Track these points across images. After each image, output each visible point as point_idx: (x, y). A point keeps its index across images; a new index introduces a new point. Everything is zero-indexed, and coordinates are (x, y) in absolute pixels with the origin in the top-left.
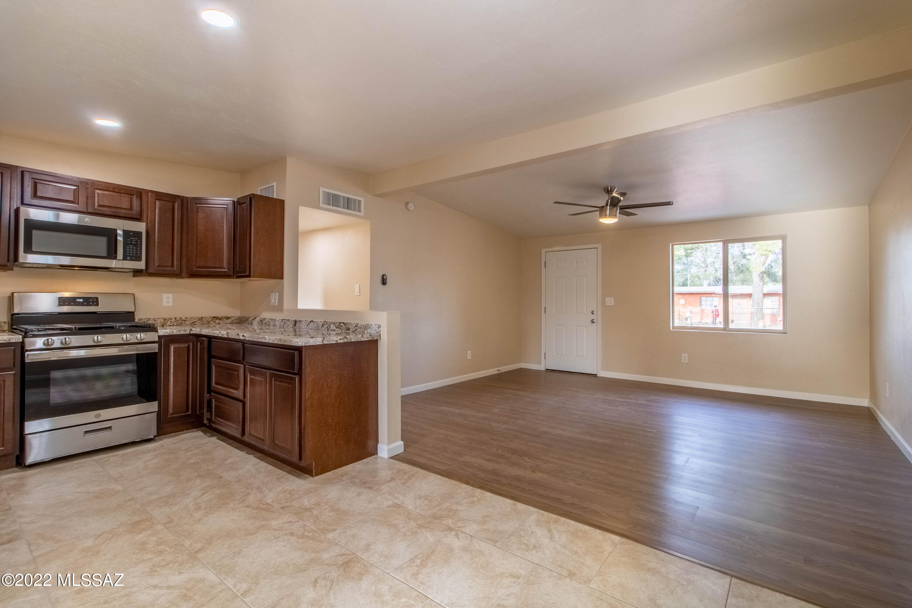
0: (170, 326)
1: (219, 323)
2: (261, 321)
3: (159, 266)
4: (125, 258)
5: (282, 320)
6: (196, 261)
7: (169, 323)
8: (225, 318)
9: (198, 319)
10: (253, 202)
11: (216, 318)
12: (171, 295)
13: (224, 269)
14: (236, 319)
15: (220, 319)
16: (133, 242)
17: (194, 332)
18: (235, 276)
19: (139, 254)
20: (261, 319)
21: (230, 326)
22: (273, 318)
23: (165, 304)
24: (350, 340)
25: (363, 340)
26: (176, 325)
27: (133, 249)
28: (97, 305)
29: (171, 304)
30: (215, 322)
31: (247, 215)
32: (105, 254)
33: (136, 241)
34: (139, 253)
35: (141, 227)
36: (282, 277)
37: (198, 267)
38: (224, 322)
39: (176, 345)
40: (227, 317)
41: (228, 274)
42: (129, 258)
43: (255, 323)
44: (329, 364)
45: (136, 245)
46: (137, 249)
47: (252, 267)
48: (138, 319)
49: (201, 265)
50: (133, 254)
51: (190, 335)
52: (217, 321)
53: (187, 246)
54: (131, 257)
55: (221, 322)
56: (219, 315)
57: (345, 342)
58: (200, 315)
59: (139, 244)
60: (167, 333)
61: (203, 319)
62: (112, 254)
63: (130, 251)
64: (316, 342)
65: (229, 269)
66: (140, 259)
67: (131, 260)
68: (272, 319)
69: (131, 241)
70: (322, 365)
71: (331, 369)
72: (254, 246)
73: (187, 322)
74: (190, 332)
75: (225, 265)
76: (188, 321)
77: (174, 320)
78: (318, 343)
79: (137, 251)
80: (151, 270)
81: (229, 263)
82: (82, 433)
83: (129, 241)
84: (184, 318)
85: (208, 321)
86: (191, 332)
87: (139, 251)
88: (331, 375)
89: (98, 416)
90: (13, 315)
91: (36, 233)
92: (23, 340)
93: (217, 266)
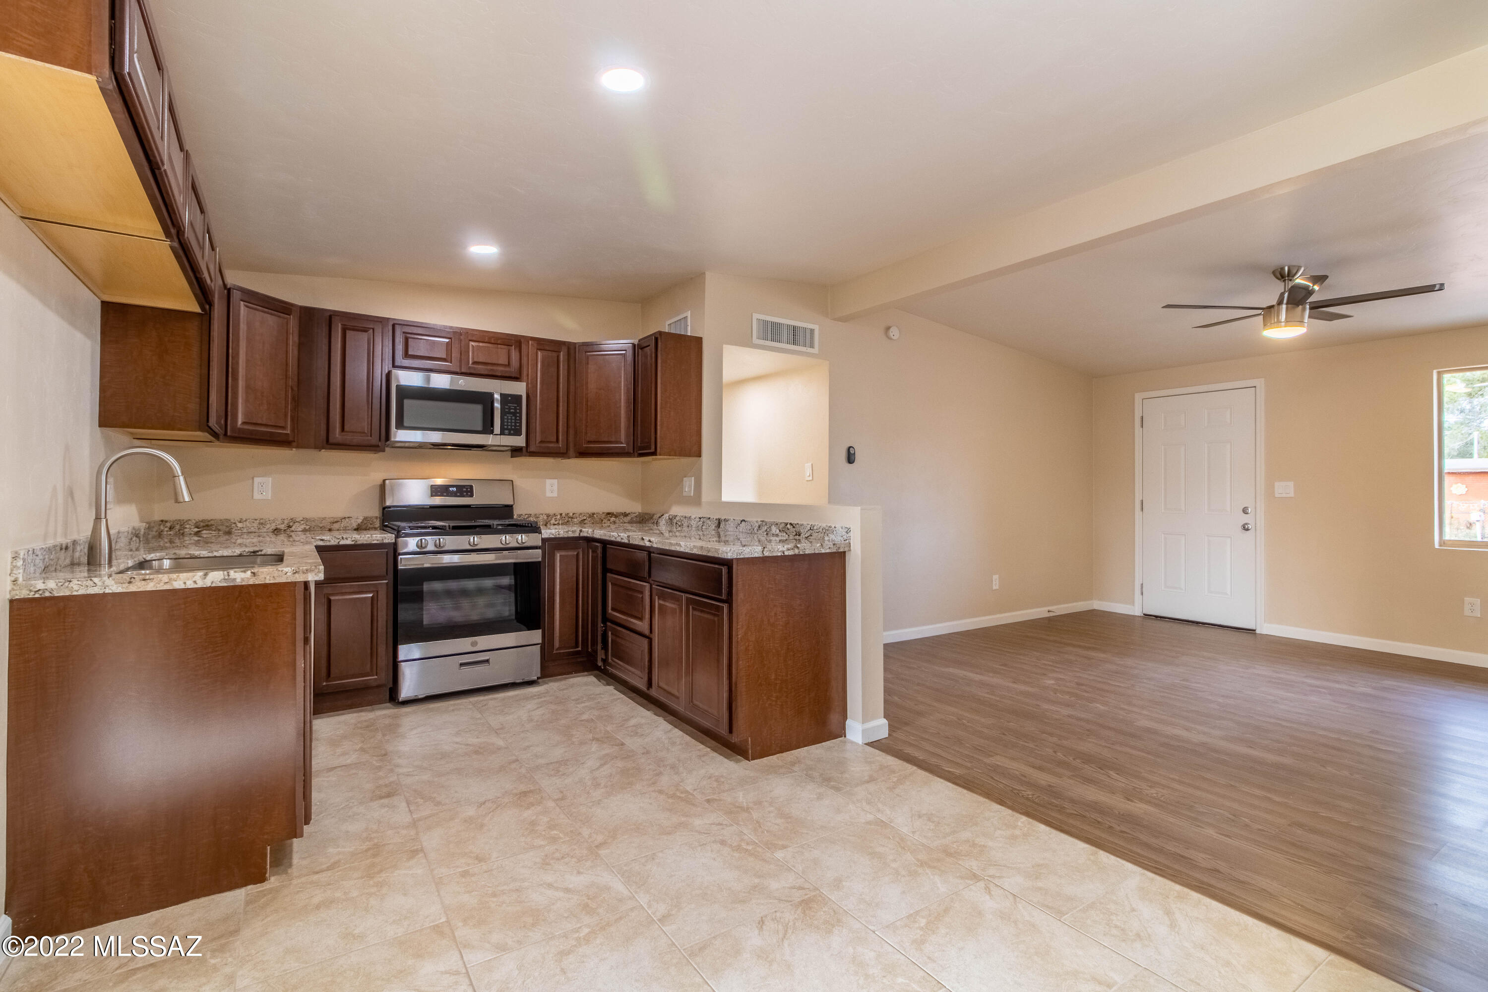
0: (554, 525)
1: (614, 522)
2: (671, 520)
3: (541, 442)
4: (502, 433)
5: (700, 518)
6: (586, 433)
7: (553, 521)
8: (622, 515)
9: (588, 515)
10: (659, 344)
11: (610, 515)
12: (555, 481)
13: (622, 443)
14: (636, 517)
15: (616, 516)
16: (512, 411)
17: (585, 535)
18: (636, 454)
19: (518, 426)
20: (671, 517)
21: (628, 526)
22: (687, 515)
23: (549, 494)
24: (803, 552)
25: (823, 551)
26: (562, 524)
27: (511, 419)
28: (472, 496)
29: (555, 494)
30: (609, 520)
31: (651, 365)
32: (480, 428)
33: (515, 409)
34: (518, 424)
35: (519, 388)
36: (699, 455)
37: (589, 442)
38: (622, 520)
39: (564, 553)
40: (625, 513)
41: (626, 451)
42: (507, 431)
43: (662, 522)
44: (772, 588)
45: (514, 414)
46: (516, 419)
47: (659, 440)
48: (518, 515)
49: (592, 439)
50: (512, 426)
51: (580, 538)
52: (613, 519)
53: (575, 412)
54: (510, 430)
55: (617, 520)
56: (614, 510)
57: (795, 555)
58: (591, 511)
59: (518, 413)
60: (553, 534)
61: (595, 516)
62: (488, 428)
63: (508, 422)
64: (753, 552)
65: (628, 444)
66: (520, 434)
67: (510, 434)
68: (685, 517)
69: (510, 409)
70: (760, 588)
71: (774, 597)
72: (661, 408)
73: (575, 520)
74: (580, 534)
75: (623, 438)
76: (576, 518)
77: (559, 516)
78: (756, 555)
79: (515, 423)
80: (532, 448)
81: (627, 436)
82: (458, 666)
83: (507, 409)
84: (571, 515)
85: (601, 518)
86: (582, 535)
87: (518, 423)
88: (775, 606)
89: (474, 644)
90: (384, 509)
91: (407, 402)
92: (396, 540)
93: (613, 440)
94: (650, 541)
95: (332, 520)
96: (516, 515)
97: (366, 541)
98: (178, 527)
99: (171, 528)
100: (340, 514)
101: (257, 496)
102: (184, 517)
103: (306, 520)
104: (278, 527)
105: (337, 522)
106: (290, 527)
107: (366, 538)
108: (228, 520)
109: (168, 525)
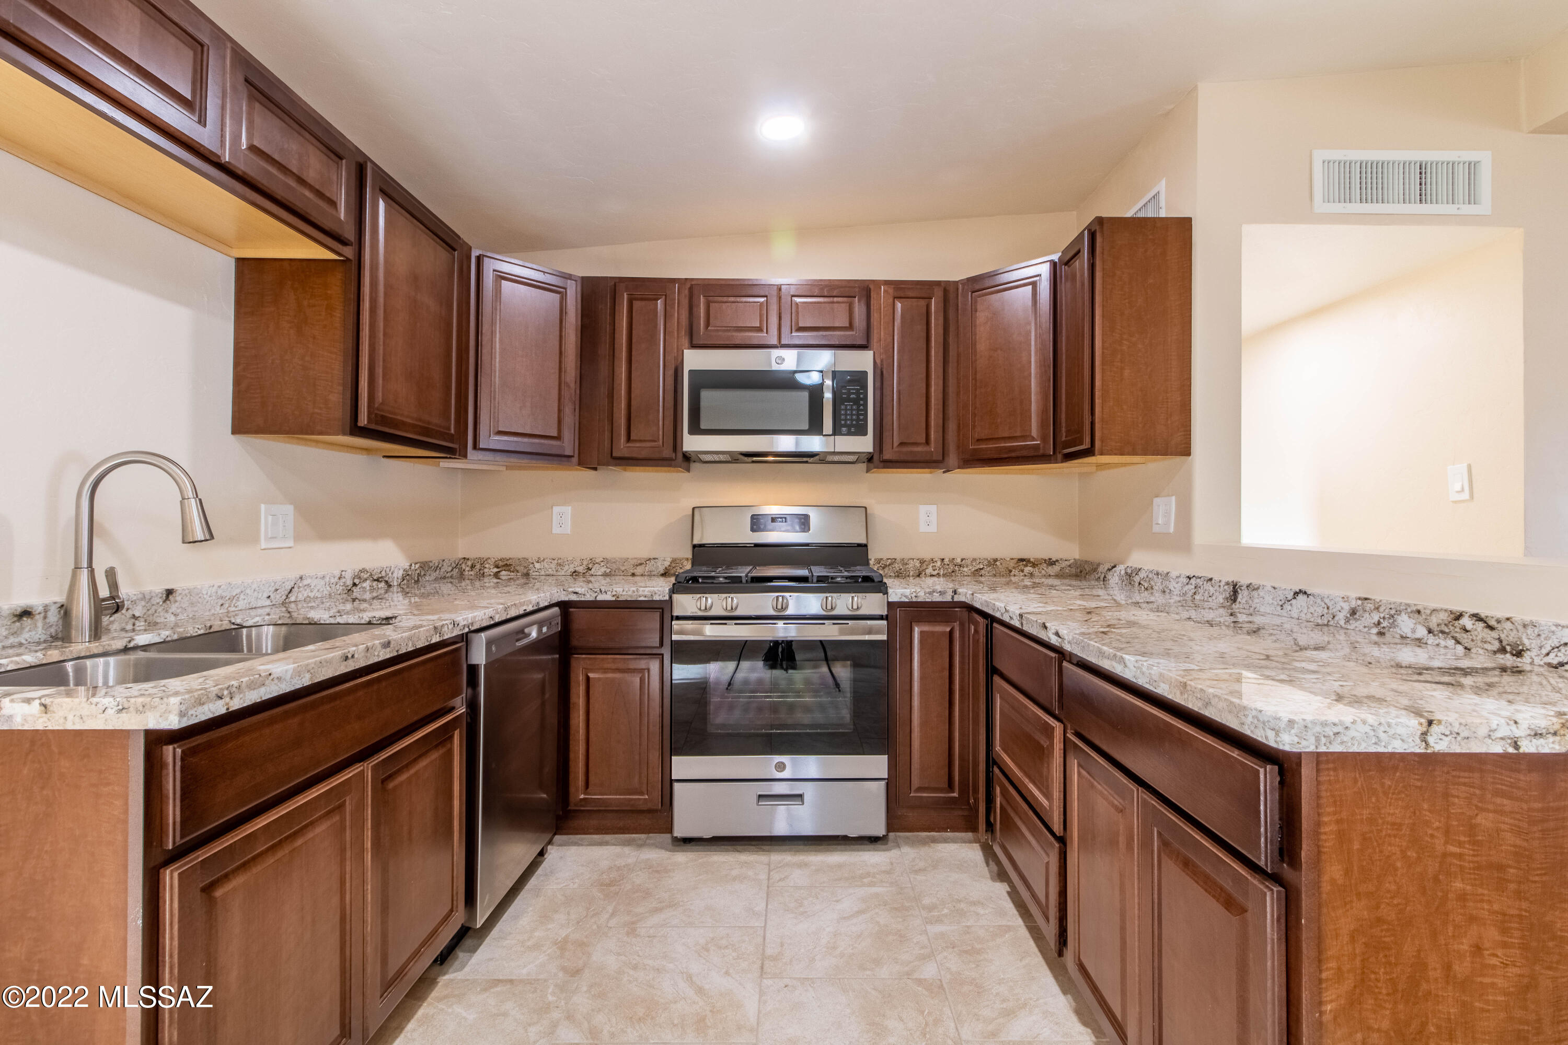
0: (932, 576)
1: (1032, 575)
2: (1130, 576)
3: (902, 444)
4: (836, 432)
5: (1189, 578)
6: (974, 427)
7: (929, 571)
8: (1045, 562)
9: (986, 562)
10: (1099, 240)
11: (1024, 563)
12: (933, 508)
13: (1033, 439)
14: (1070, 566)
15: (1034, 565)
16: (852, 396)
17: (962, 599)
18: (1059, 456)
19: (861, 420)
20: (1129, 571)
21: (1056, 582)
22: (1160, 570)
23: (923, 528)
26: (944, 575)
27: (852, 410)
28: (808, 528)
29: (933, 528)
30: (1022, 571)
31: (1083, 285)
32: (806, 426)
33: (858, 393)
34: (861, 417)
35: (863, 361)
36: (1186, 451)
37: (978, 440)
38: (1043, 572)
39: (926, 628)
40: (1050, 559)
41: (1041, 452)
42: (844, 429)
43: (1114, 579)
45: (856, 402)
46: (858, 410)
47: (1098, 426)
48: (875, 560)
49: (983, 436)
50: (852, 420)
51: (954, 604)
52: (1028, 569)
53: (958, 394)
54: (849, 427)
55: (1036, 571)
56: (1031, 555)
58: (991, 555)
59: (862, 399)
60: (907, 596)
61: (998, 563)
62: (815, 427)
63: (846, 415)
65: (1044, 438)
66: (864, 433)
67: (849, 434)
68: (1158, 574)
69: (849, 393)
72: (1103, 364)
73: (965, 569)
74: (953, 597)
75: (1034, 433)
76: (967, 567)
77: (939, 563)
79: (858, 415)
80: (887, 455)
81: (1043, 424)
82: (755, 798)
83: (845, 394)
84: (959, 560)
85: (1007, 568)
86: (956, 599)
87: (862, 415)
89: (780, 766)
90: (694, 546)
91: (707, 396)
92: (671, 597)
93: (1018, 434)
94: (1057, 634)
95: (635, 561)
96: (873, 560)
97: (631, 596)
98: (478, 566)
99: (473, 567)
100: (644, 554)
101: (556, 530)
102: (484, 555)
103: (606, 560)
104: (577, 569)
105: (641, 564)
106: (589, 569)
107: (630, 593)
108: (526, 559)
109: (469, 563)
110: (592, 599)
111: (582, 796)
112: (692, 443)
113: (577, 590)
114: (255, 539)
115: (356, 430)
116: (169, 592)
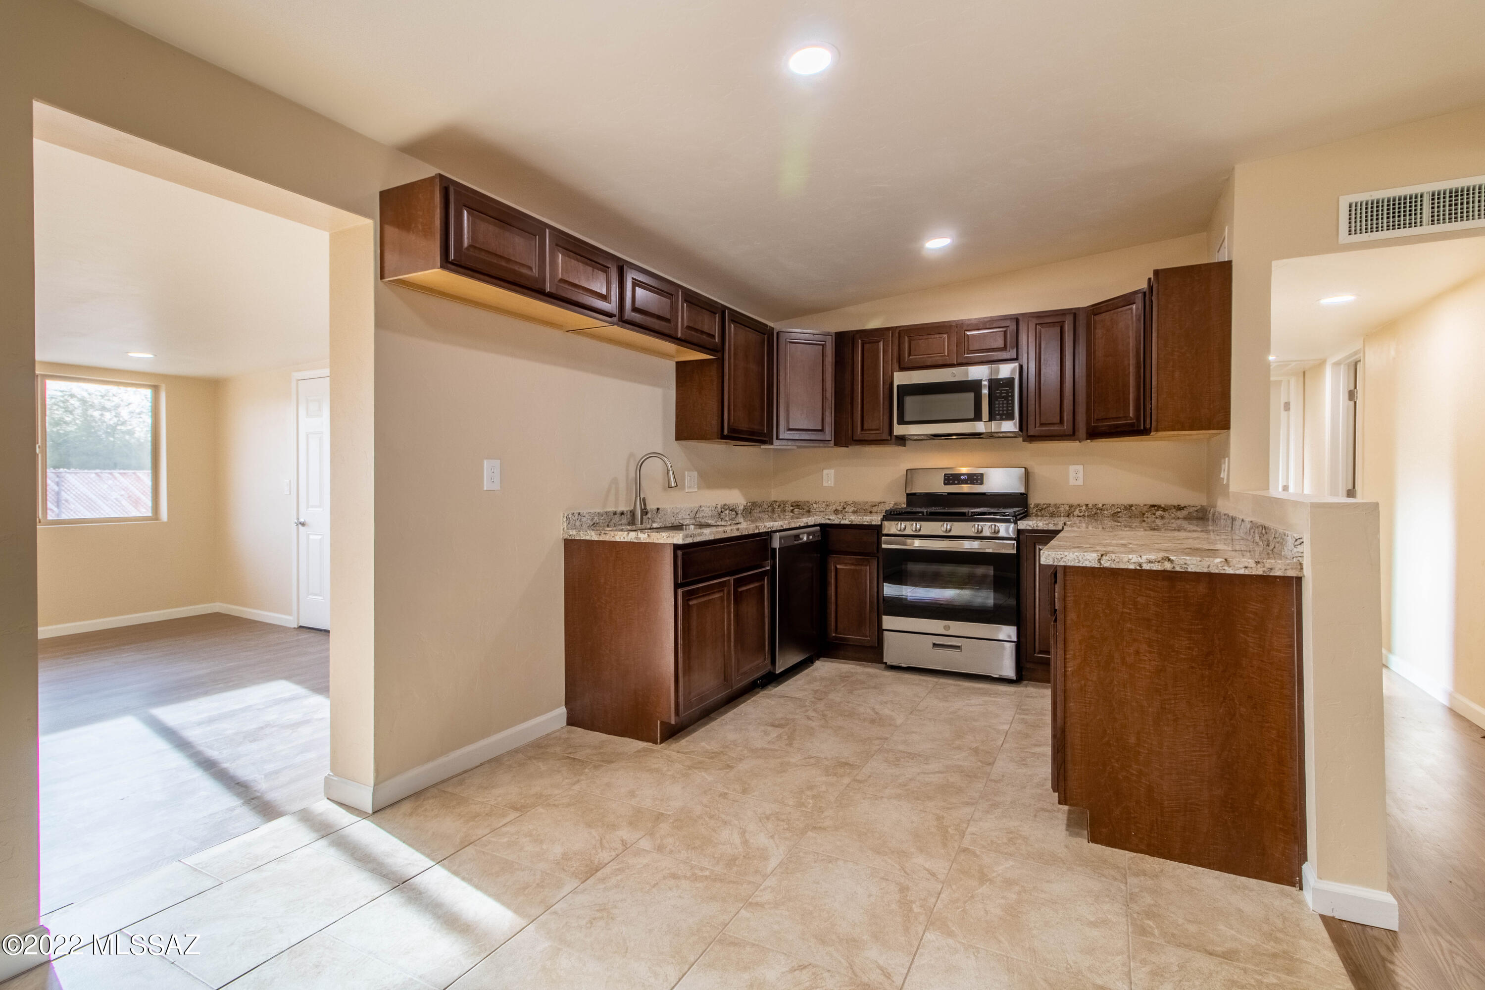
0: (1078, 516)
1: (1162, 517)
3: (1043, 424)
4: (991, 418)
6: (1095, 411)
7: (1077, 512)
8: (1175, 508)
9: (1123, 507)
10: (1155, 286)
11: (1156, 508)
12: (1080, 468)
13: (1131, 419)
14: (1197, 511)
15: (1164, 510)
16: (1003, 395)
18: (1140, 432)
19: (1010, 410)
21: (1185, 524)
23: (1072, 482)
24: (1182, 568)
25: (1230, 571)
26: (1088, 516)
27: (1003, 404)
28: (982, 483)
29: (1080, 482)
30: (1154, 514)
32: (971, 416)
33: (1007, 392)
34: (1010, 408)
35: (1011, 370)
36: (1225, 425)
37: (1097, 420)
38: (1173, 515)
40: (1179, 505)
41: (1136, 428)
42: (998, 417)
44: (1130, 614)
45: (1006, 398)
46: (1008, 403)
47: (1153, 412)
48: (1035, 504)
49: (1102, 416)
50: (1003, 411)
52: (1159, 513)
54: (1001, 415)
55: (1166, 515)
56: (1162, 502)
57: (1164, 571)
58: (1127, 502)
59: (1010, 396)
60: (1030, 526)
61: (1133, 508)
62: (977, 416)
63: (999, 407)
64: (1081, 559)
65: (1134, 418)
66: (1012, 418)
67: (1001, 419)
69: (1001, 393)
70: (1107, 611)
71: (1133, 627)
72: (1158, 370)
73: (1106, 512)
75: (1132, 412)
76: (1107, 510)
77: (1084, 508)
78: (1087, 564)
79: (1007, 407)
80: (1031, 433)
81: (1134, 408)
82: (931, 645)
83: (998, 393)
84: (1100, 506)
85: (1141, 512)
87: (1010, 407)
88: (1135, 640)
89: (947, 628)
90: (908, 495)
91: (909, 400)
92: (881, 523)
93: (1121, 415)
95: (871, 504)
96: (1033, 505)
97: (859, 522)
98: (782, 506)
99: (779, 506)
100: (877, 499)
101: (825, 484)
102: (785, 498)
103: (854, 503)
104: (837, 508)
105: (875, 506)
106: (844, 508)
107: (859, 520)
108: (808, 502)
109: (778, 504)
110: (838, 523)
111: (834, 635)
112: (899, 430)
113: (830, 517)
114: (684, 488)
115: (723, 437)
116: (658, 509)
